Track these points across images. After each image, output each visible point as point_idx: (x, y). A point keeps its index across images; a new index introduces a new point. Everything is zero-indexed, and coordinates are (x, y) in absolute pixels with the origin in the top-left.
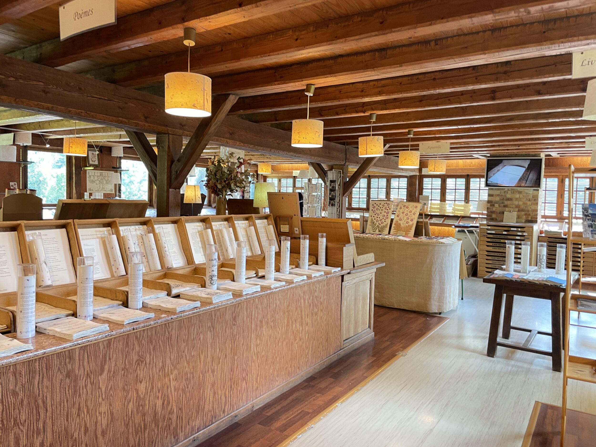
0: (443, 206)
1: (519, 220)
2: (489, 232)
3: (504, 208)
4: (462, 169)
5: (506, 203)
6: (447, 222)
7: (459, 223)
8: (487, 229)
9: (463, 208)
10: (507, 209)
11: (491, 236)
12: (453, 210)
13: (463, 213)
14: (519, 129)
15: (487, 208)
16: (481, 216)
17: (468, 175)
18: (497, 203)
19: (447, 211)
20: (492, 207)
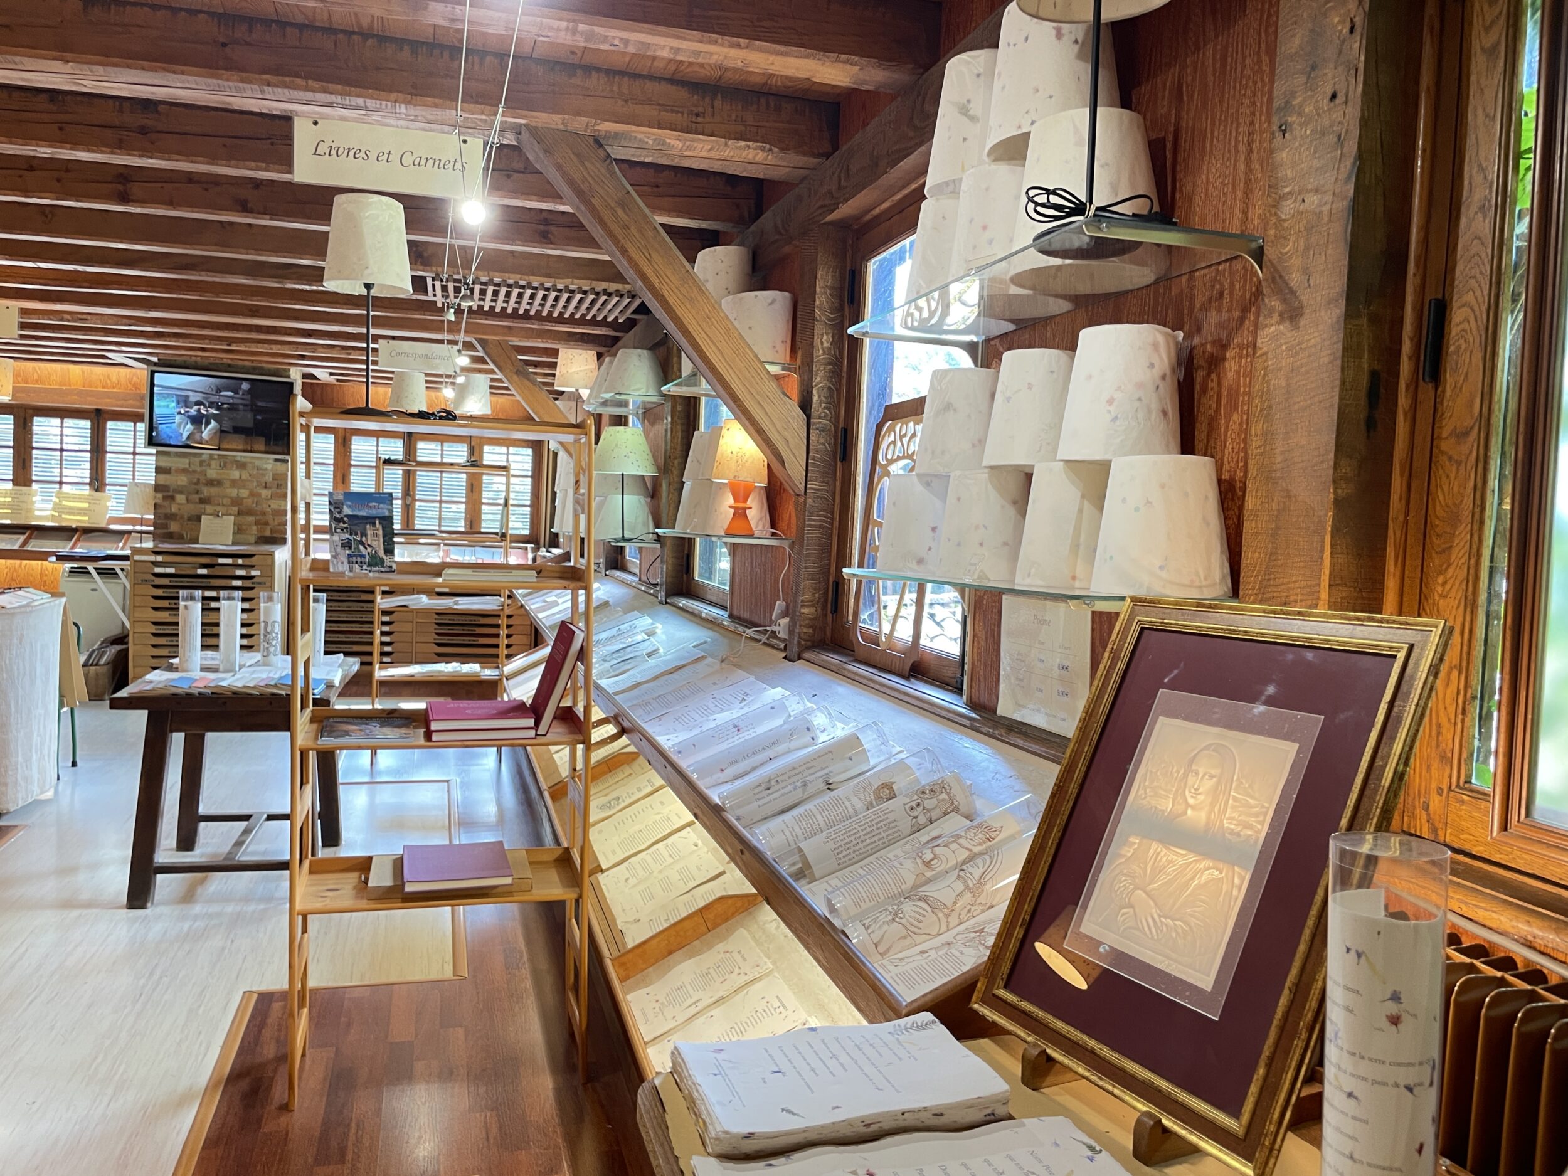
0: (22, 498)
1: (240, 537)
2: (158, 570)
3: (202, 506)
4: (80, 393)
5: (207, 491)
6: (35, 545)
7: (72, 548)
8: (152, 563)
9: (86, 505)
10: (209, 508)
11: (165, 581)
12: (54, 509)
13: (87, 518)
14: (217, 296)
15: (155, 505)
16: (138, 528)
17: (98, 412)
18: (181, 492)
19: (37, 513)
20: (166, 504)
